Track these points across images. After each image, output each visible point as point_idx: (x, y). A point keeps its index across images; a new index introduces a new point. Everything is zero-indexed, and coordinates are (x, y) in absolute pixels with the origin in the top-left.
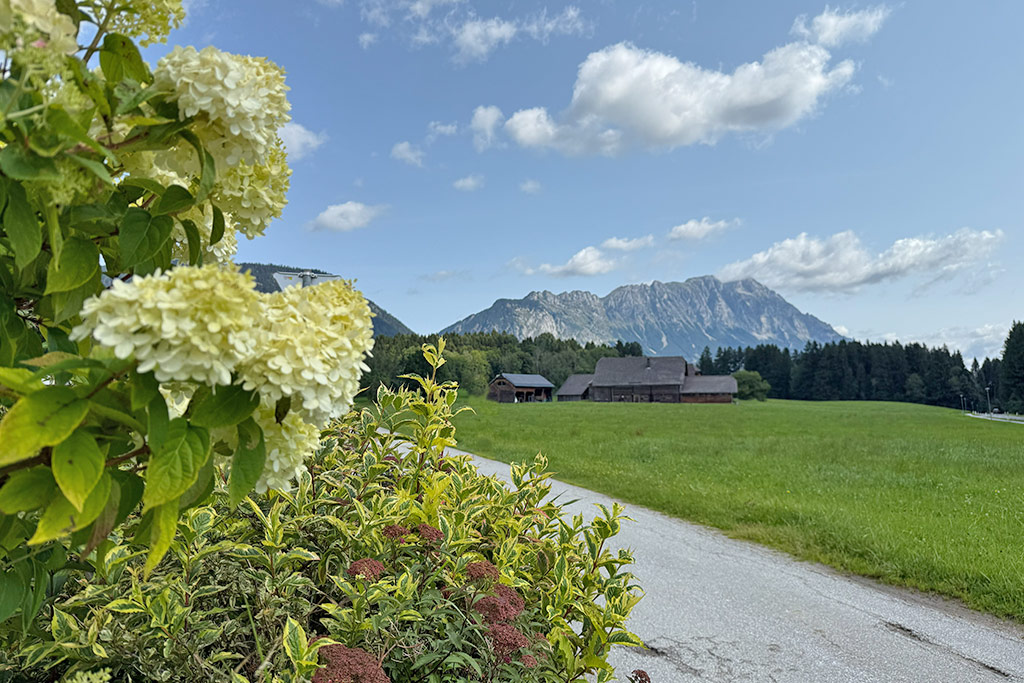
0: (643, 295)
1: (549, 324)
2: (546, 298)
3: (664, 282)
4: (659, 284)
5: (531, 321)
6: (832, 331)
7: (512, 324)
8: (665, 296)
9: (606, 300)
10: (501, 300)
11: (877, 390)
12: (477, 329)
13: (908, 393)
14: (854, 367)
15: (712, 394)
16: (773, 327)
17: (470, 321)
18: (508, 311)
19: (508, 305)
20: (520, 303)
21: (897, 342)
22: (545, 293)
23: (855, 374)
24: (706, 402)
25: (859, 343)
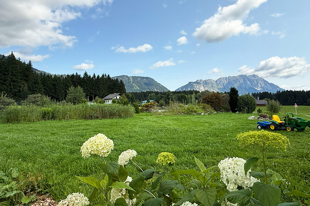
0: (226, 79)
1: (202, 87)
2: (201, 81)
3: (231, 76)
4: (230, 77)
5: (198, 87)
6: (279, 87)
7: (193, 88)
8: (232, 80)
9: (216, 81)
10: (190, 82)
11: (298, 103)
12: (184, 89)
13: (308, 103)
14: (291, 97)
15: (260, 104)
16: (261, 87)
17: (182, 87)
18: (192, 85)
19: (192, 83)
20: (195, 83)
21: (303, 90)
22: (201, 80)
23: (291, 99)
24: (259, 106)
25: (292, 91)
